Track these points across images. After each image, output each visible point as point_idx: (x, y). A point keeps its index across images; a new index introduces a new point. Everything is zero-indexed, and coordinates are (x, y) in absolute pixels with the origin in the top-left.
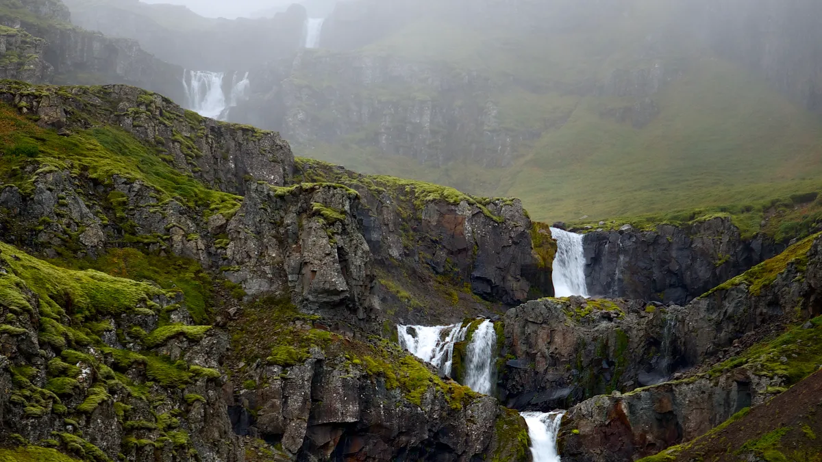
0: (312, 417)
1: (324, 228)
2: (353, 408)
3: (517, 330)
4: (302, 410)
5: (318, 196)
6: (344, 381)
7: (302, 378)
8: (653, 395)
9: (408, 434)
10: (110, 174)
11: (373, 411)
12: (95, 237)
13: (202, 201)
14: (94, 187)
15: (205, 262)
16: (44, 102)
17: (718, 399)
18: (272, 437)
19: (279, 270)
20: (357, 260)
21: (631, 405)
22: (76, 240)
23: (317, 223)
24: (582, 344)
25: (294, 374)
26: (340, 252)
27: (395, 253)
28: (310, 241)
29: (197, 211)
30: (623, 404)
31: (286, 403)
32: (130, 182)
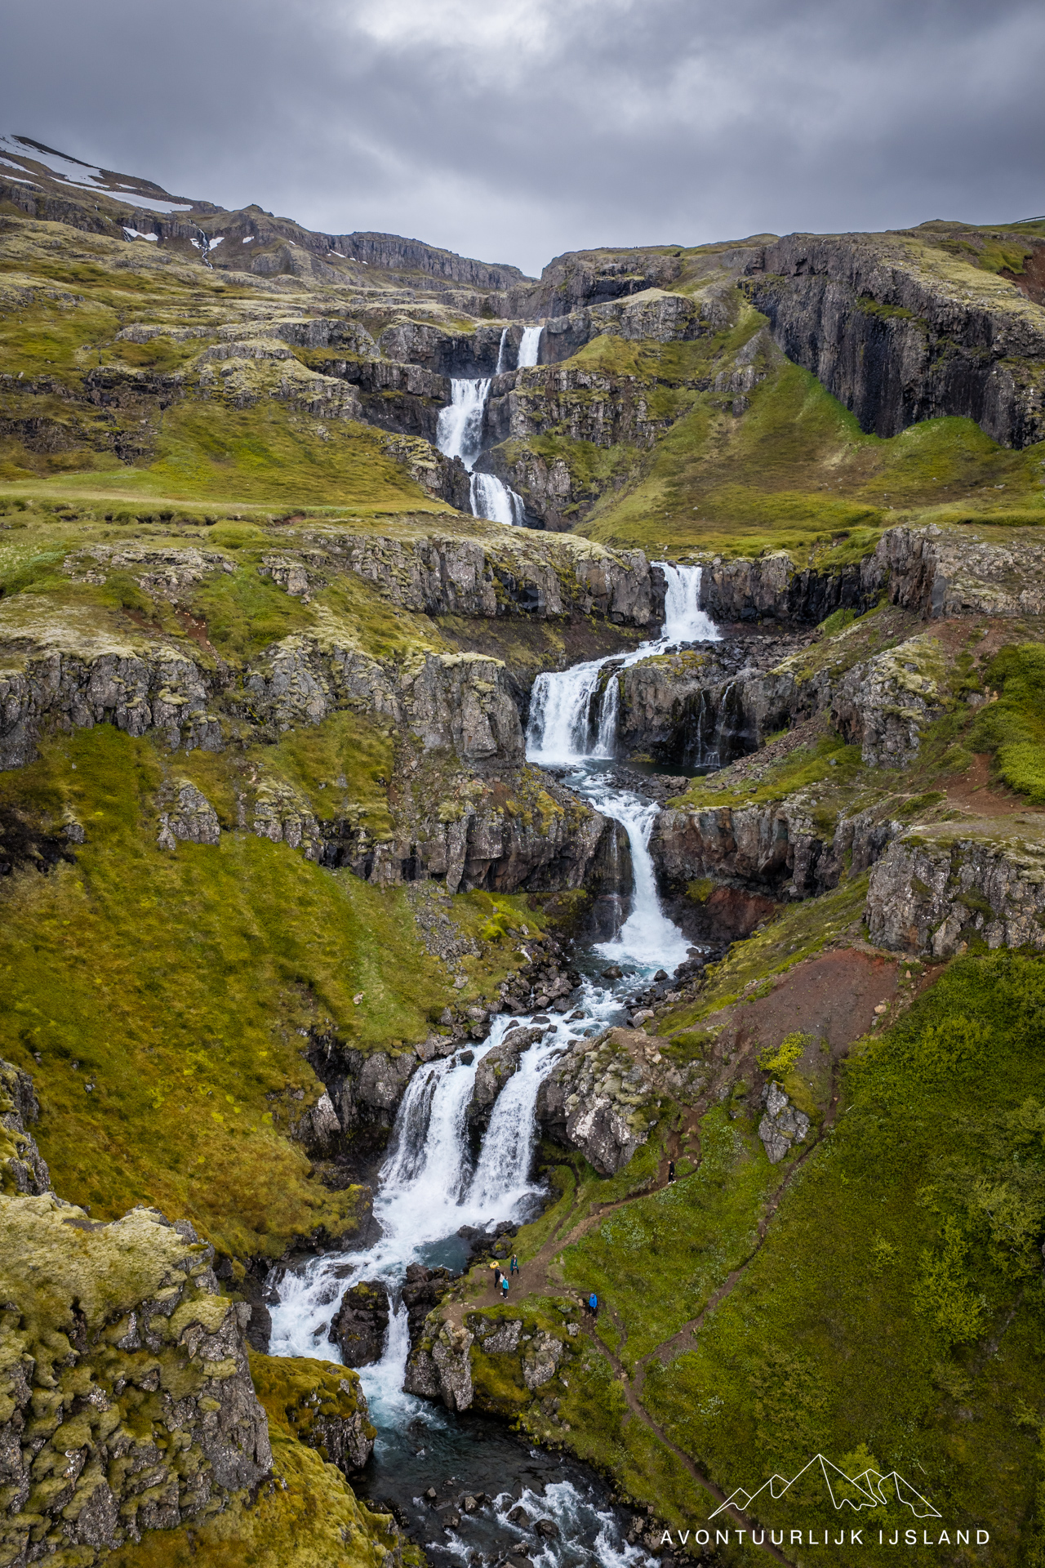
0: (468, 855)
1: (479, 700)
2: (498, 847)
3: (634, 687)
4: (460, 855)
5: (476, 670)
6: (491, 828)
7: (459, 831)
8: (718, 815)
9: (539, 856)
10: (333, 646)
11: (513, 845)
12: (317, 707)
13: (399, 657)
14: (321, 659)
15: (398, 717)
16: (292, 575)
17: (764, 826)
18: (439, 876)
19: (448, 729)
20: (503, 720)
21: (701, 821)
22: (304, 712)
23: (472, 696)
24: (677, 702)
25: (454, 828)
26: (491, 717)
27: (556, 609)
28: (468, 711)
29: (394, 669)
30: (696, 820)
31: (448, 851)
32: (345, 652)
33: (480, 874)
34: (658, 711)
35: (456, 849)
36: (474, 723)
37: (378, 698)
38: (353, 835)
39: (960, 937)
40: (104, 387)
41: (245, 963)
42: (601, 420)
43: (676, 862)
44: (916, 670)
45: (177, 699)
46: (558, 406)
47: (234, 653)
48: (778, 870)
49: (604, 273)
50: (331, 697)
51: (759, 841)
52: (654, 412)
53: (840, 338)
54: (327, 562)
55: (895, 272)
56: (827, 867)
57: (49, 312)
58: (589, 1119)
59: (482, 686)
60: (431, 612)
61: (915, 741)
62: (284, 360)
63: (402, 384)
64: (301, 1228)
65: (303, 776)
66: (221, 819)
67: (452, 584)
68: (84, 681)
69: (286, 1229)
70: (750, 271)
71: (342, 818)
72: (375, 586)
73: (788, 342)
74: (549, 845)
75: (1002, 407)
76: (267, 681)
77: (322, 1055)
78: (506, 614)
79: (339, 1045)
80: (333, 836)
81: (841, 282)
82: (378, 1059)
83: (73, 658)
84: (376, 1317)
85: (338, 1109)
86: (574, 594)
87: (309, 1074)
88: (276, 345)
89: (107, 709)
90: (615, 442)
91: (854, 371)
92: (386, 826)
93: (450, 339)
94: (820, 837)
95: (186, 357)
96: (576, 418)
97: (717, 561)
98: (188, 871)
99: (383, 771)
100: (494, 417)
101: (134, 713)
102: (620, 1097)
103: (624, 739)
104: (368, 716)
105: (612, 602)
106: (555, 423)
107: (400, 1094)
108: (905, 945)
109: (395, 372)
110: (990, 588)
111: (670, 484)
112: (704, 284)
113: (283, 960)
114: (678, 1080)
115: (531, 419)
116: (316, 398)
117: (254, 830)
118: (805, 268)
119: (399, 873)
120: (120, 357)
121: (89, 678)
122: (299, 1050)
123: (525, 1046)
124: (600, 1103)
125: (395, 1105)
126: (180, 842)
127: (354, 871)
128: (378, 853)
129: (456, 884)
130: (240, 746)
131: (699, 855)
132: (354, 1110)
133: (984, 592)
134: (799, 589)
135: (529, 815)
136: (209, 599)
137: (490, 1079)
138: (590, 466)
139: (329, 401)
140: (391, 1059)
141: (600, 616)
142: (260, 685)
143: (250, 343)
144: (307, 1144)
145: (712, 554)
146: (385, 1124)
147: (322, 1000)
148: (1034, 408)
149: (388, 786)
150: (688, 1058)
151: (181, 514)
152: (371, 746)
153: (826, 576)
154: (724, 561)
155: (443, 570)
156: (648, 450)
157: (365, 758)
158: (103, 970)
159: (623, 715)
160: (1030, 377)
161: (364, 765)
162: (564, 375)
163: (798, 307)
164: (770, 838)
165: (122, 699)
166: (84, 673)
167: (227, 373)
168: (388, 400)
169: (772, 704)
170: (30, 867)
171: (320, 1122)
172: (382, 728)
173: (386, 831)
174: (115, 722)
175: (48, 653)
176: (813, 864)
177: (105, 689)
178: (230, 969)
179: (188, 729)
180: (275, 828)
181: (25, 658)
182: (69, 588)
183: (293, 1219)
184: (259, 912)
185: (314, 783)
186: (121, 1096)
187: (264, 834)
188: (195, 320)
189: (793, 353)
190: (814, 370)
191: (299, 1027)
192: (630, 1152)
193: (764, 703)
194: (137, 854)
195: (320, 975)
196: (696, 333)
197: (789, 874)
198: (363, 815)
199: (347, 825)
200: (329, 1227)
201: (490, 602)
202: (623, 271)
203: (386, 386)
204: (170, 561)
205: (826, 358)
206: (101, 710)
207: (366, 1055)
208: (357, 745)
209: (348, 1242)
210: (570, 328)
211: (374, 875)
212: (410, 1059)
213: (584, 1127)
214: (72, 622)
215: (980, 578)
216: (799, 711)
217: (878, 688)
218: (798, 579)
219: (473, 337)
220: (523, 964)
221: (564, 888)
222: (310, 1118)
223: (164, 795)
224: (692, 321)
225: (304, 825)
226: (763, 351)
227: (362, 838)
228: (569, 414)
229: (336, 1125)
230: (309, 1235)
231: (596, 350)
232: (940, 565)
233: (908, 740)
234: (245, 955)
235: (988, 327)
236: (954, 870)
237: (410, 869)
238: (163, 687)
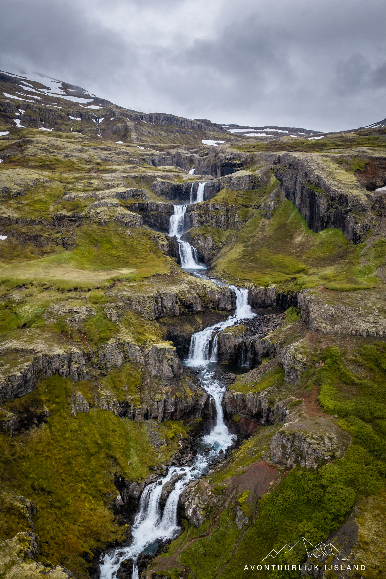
0: (164, 411)
1: (168, 361)
2: (173, 408)
3: (222, 340)
4: (162, 411)
5: (167, 351)
6: (171, 403)
7: (161, 404)
8: (242, 395)
9: (187, 409)
10: (124, 341)
11: (178, 407)
12: (119, 362)
13: (145, 343)
14: (121, 345)
15: (144, 364)
16: (113, 315)
17: (255, 401)
18: (156, 418)
19: (159, 369)
20: (175, 366)
21: (237, 397)
22: (115, 364)
23: (165, 360)
24: (235, 346)
25: (160, 403)
26: (172, 366)
27: (200, 309)
28: (164, 365)
29: (143, 347)
30: (235, 396)
31: (158, 410)
32: (128, 343)
33: (168, 416)
34: (230, 348)
35: (161, 409)
36: (166, 369)
37: (138, 358)
38: (130, 406)
39: (295, 462)
40: (59, 220)
41: (96, 452)
42: (223, 221)
43: (229, 409)
44: (301, 353)
45: (76, 366)
46: (209, 216)
47: (95, 346)
48: (258, 415)
49: (227, 159)
50: (124, 358)
51: (253, 405)
52: (241, 217)
53: (302, 194)
54: (124, 307)
55: (318, 176)
56: (272, 417)
57: (41, 189)
58: (191, 510)
59: (169, 357)
60: (157, 319)
61: (299, 377)
62: (117, 207)
63: (157, 209)
64: (110, 540)
65: (114, 387)
66: (90, 404)
67: (165, 307)
68: (49, 363)
69: (106, 541)
70: (275, 163)
71: (126, 401)
72: (139, 314)
73: (286, 192)
74: (190, 406)
75: (350, 229)
76: (104, 355)
77: (118, 481)
78: (182, 314)
79: (123, 479)
80: (123, 407)
81: (302, 175)
82: (134, 484)
83: (46, 355)
84: (129, 570)
85: (123, 498)
86: (206, 302)
87: (114, 488)
88: (115, 201)
89: (56, 370)
90: (227, 228)
91: (306, 207)
92: (139, 403)
93: (175, 186)
94: (270, 407)
95: (86, 206)
96: (214, 220)
97: (253, 288)
98: (80, 423)
99: (139, 384)
100: (188, 219)
101: (64, 371)
102: (199, 505)
103: (220, 355)
104: (135, 364)
105: (219, 303)
106: (208, 222)
107: (141, 493)
108: (280, 463)
109: (155, 205)
110: (326, 324)
111: (245, 246)
112: (260, 167)
113: (107, 451)
114: (215, 501)
115: (199, 221)
116: (128, 221)
117: (99, 407)
118: (291, 167)
119: (143, 418)
120: (64, 208)
121: (51, 362)
122: (111, 481)
123: (176, 481)
124: (194, 506)
125: (139, 498)
126: (77, 413)
127: (130, 418)
128: (137, 412)
129: (161, 420)
130: (96, 378)
131: (236, 407)
132: (128, 498)
133: (324, 325)
134: (279, 298)
135: (183, 397)
136: (87, 327)
137: (166, 493)
138: (219, 237)
139: (132, 221)
140: (138, 484)
141: (214, 309)
142: (102, 356)
143: (107, 201)
144: (114, 510)
145: (252, 284)
146: (136, 502)
147: (118, 464)
148: (360, 231)
149: (141, 389)
150: (218, 494)
151: (81, 288)
152: (135, 375)
153: (288, 294)
154: (256, 287)
155: (162, 302)
156: (238, 231)
157: (133, 380)
158: (55, 459)
159: (219, 348)
160: (360, 219)
161: (133, 382)
162: (211, 205)
163: (289, 181)
164: (256, 404)
165: (60, 367)
166: (49, 360)
167: (99, 213)
168: (152, 215)
169: (264, 349)
170: (34, 426)
171: (117, 503)
172: (139, 368)
173: (139, 405)
174: (59, 374)
175: (39, 355)
176: (268, 415)
177: (56, 364)
178: (92, 455)
179: (80, 374)
180: (105, 406)
181: (32, 357)
182: (45, 325)
183: (108, 538)
184: (100, 435)
185: (118, 389)
186: (59, 502)
187: (102, 408)
188: (89, 188)
189: (288, 196)
190: (294, 203)
191: (112, 473)
192: (201, 522)
193: (262, 349)
194: (65, 419)
195: (118, 456)
196: (256, 187)
197: (262, 417)
198: (132, 400)
199: (127, 403)
200: (118, 539)
201: (177, 311)
202: (234, 158)
203: (152, 210)
204: (76, 312)
205: (298, 200)
206: (54, 371)
207: (131, 483)
208: (131, 375)
209: (123, 544)
210: (214, 185)
211: (135, 419)
212: (143, 484)
213: (189, 513)
214: (46, 340)
215: (324, 319)
216: (271, 353)
217: (289, 358)
218: (279, 295)
219: (182, 185)
220: (180, 448)
221: (195, 418)
222: (114, 502)
223: (73, 398)
224: (255, 183)
225: (114, 405)
226: (278, 195)
227: (132, 407)
228: (212, 219)
229: (122, 503)
230: (112, 542)
231: (222, 194)
232: (312, 313)
233: (297, 376)
234: (96, 450)
235: (347, 200)
236: (293, 442)
237: (146, 416)
238: (73, 361)
